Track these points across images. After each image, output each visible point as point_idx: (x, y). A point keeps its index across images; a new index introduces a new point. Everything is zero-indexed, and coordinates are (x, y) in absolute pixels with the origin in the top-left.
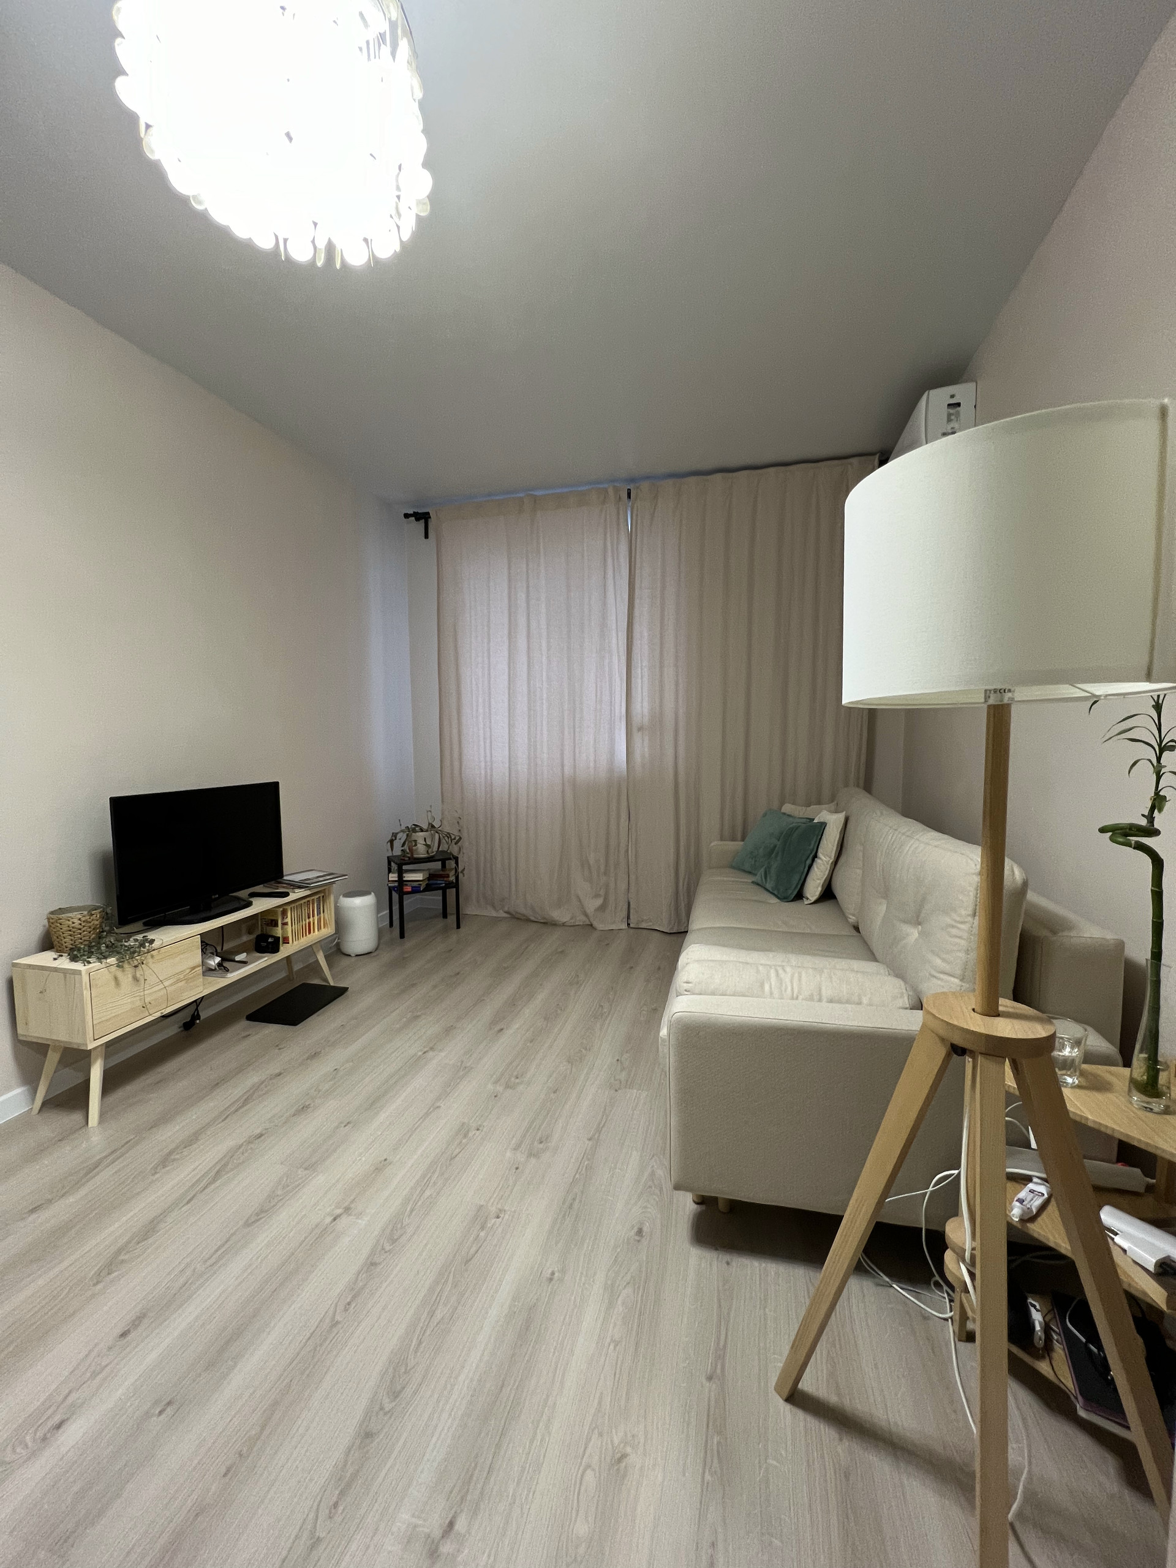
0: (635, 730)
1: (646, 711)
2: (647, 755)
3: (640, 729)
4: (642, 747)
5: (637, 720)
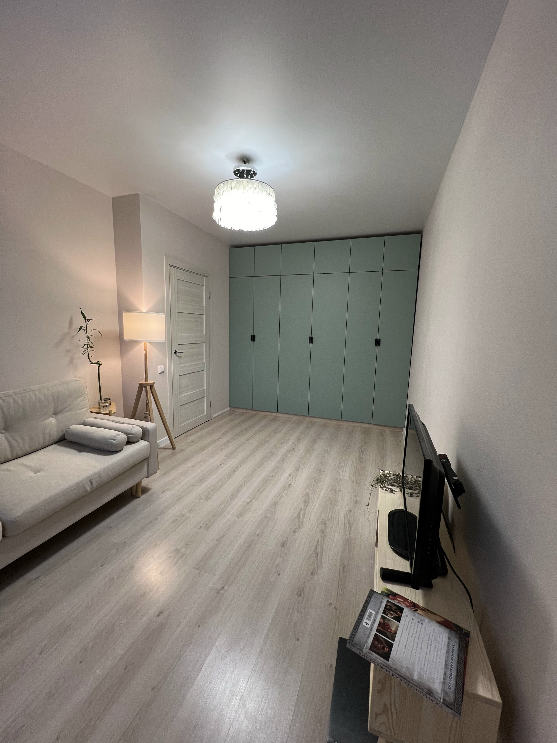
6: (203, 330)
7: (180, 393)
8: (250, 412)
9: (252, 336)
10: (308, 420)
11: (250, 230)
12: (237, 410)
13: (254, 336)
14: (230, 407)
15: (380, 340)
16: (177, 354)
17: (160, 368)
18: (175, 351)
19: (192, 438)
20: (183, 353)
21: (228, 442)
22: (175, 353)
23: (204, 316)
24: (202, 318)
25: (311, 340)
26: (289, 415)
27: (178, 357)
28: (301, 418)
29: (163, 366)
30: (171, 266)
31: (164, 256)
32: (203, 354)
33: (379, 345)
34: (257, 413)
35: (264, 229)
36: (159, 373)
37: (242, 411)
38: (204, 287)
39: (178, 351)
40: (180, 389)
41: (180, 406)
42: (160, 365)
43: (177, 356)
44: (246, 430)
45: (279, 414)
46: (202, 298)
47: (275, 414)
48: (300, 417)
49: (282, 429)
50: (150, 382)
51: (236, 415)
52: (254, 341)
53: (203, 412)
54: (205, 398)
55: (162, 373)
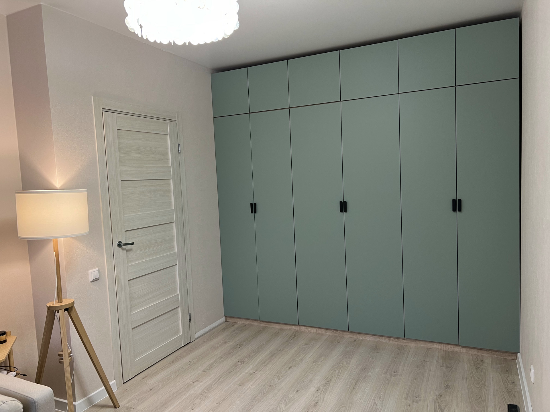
6: (171, 202)
7: (131, 308)
8: (256, 323)
9: (251, 204)
10: (348, 337)
11: (202, 43)
12: (236, 321)
13: (255, 204)
14: (226, 316)
15: (460, 201)
16: (124, 247)
17: (93, 273)
18: (120, 242)
19: (152, 382)
20: (133, 244)
21: (208, 389)
22: (119, 246)
23: (171, 181)
24: (169, 184)
25: (343, 207)
26: (317, 329)
27: (125, 251)
28: (336, 335)
29: (97, 269)
30: (105, 110)
31: (92, 97)
32: (172, 241)
33: (460, 210)
34: (267, 326)
35: (224, 38)
36: (91, 282)
37: (244, 322)
38: (168, 137)
39: (124, 242)
40: (130, 301)
41: (132, 329)
42: (91, 268)
43: (123, 249)
44: (242, 362)
45: (301, 327)
46: (167, 154)
47: (294, 328)
48: (335, 333)
49: (302, 360)
50: (66, 302)
51: (233, 331)
52: (255, 212)
53: (178, 332)
54: (180, 309)
55: (96, 280)
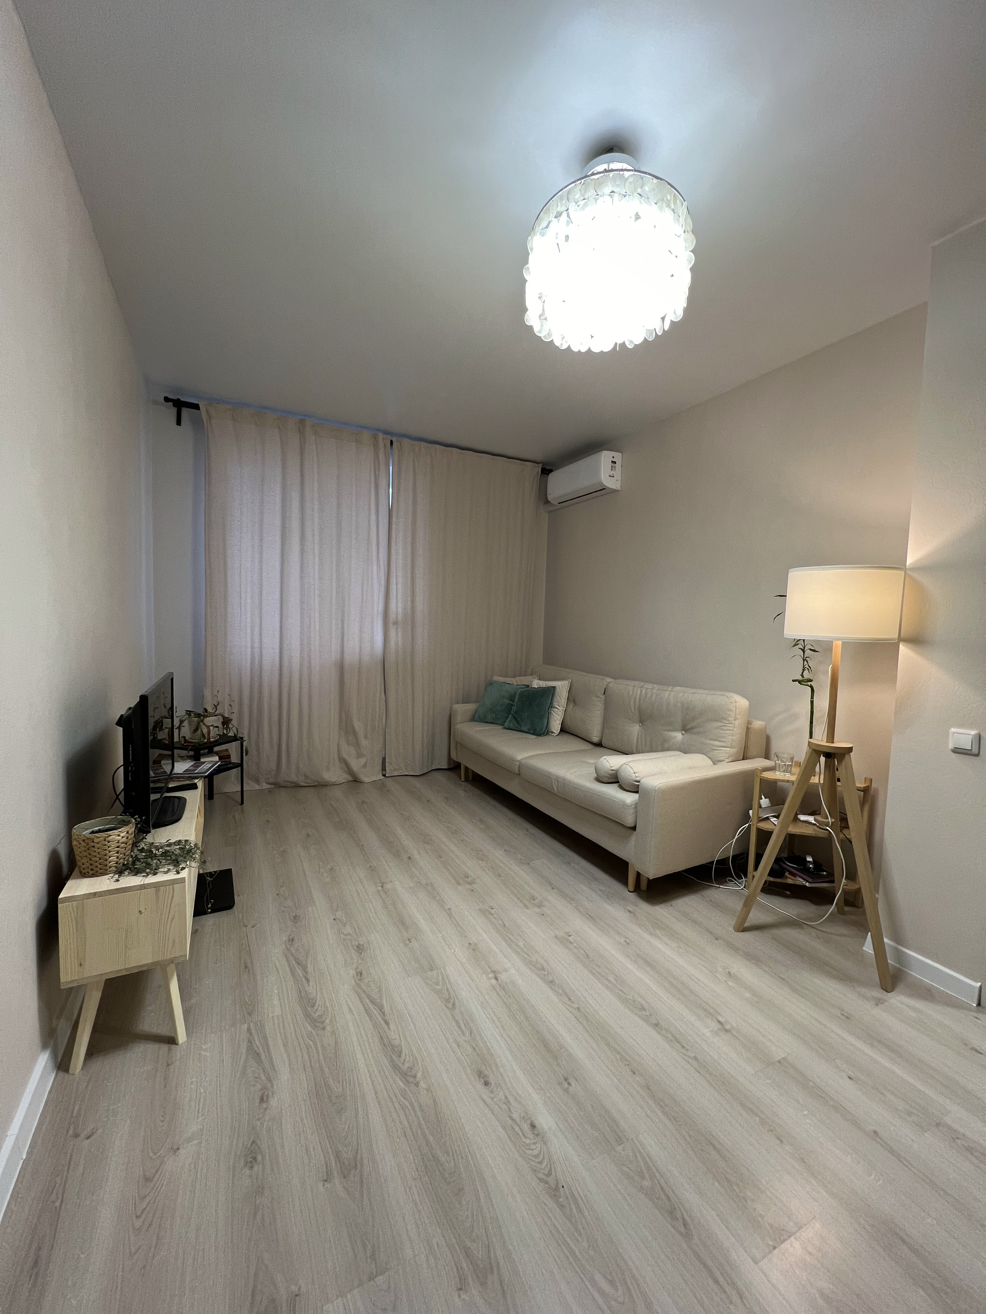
0: (391, 625)
1: (400, 610)
2: (400, 643)
3: (396, 623)
4: (396, 637)
5: (392, 616)
